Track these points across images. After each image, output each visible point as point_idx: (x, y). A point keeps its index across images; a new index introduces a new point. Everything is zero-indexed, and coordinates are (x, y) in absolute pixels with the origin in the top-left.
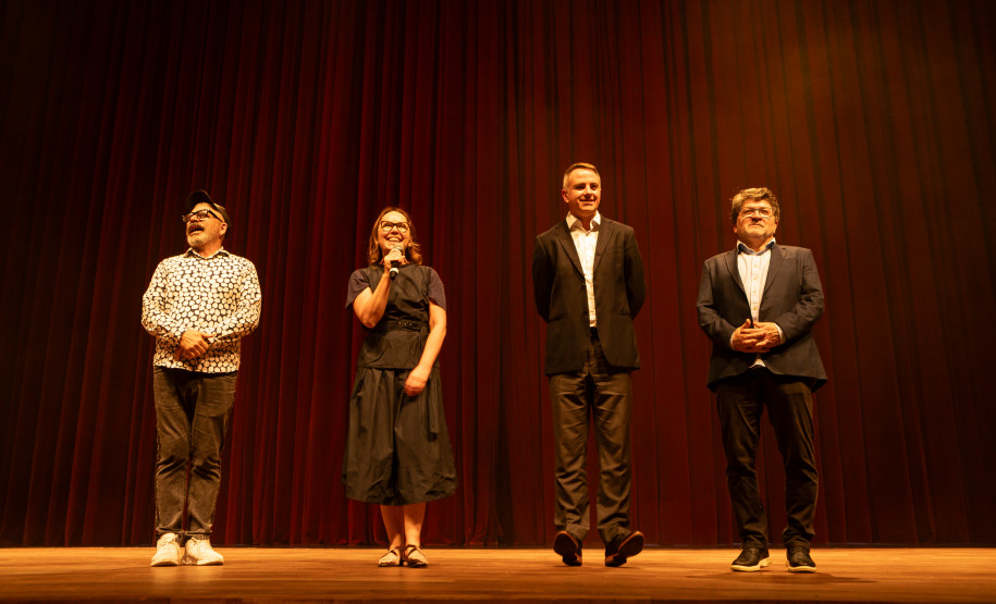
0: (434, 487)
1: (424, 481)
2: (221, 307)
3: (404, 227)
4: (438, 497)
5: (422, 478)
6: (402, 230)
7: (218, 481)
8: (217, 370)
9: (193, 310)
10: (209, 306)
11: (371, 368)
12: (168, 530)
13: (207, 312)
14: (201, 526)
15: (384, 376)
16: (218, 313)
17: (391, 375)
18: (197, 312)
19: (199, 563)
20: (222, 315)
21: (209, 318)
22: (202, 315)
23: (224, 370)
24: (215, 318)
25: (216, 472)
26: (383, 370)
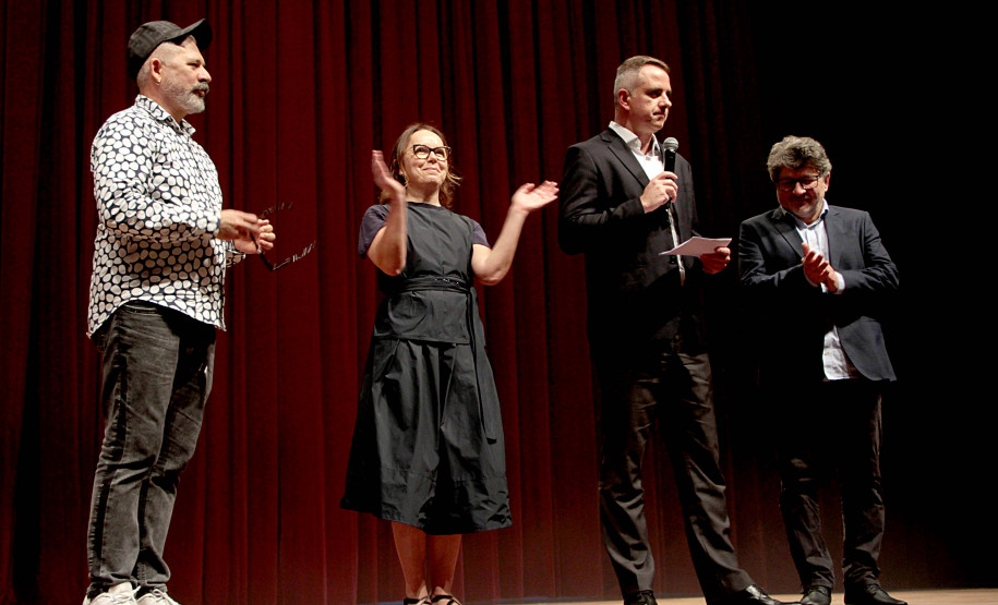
0: (499, 511)
1: (486, 502)
3: (441, 153)
4: (504, 526)
5: (484, 497)
6: (441, 158)
11: (405, 340)
17: (434, 352)
26: (424, 344)
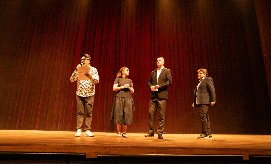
2: (89, 81)
7: (92, 118)
8: (90, 96)
9: (83, 83)
10: (86, 82)
11: (119, 97)
12: (79, 128)
13: (86, 83)
14: (88, 128)
15: (122, 99)
16: (88, 83)
18: (84, 83)
19: (89, 136)
20: (89, 83)
21: (86, 85)
22: (85, 84)
23: (91, 95)
24: (88, 84)
25: (91, 116)
